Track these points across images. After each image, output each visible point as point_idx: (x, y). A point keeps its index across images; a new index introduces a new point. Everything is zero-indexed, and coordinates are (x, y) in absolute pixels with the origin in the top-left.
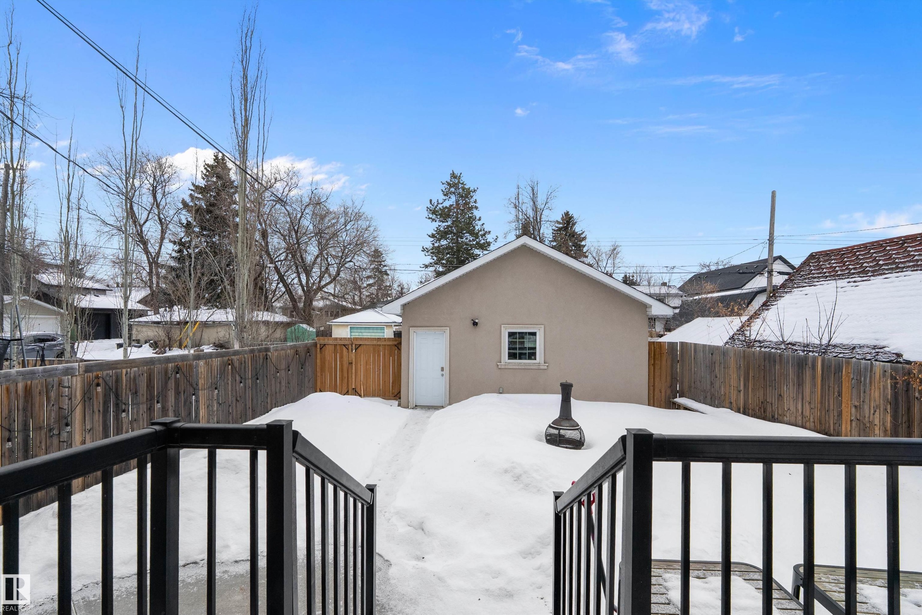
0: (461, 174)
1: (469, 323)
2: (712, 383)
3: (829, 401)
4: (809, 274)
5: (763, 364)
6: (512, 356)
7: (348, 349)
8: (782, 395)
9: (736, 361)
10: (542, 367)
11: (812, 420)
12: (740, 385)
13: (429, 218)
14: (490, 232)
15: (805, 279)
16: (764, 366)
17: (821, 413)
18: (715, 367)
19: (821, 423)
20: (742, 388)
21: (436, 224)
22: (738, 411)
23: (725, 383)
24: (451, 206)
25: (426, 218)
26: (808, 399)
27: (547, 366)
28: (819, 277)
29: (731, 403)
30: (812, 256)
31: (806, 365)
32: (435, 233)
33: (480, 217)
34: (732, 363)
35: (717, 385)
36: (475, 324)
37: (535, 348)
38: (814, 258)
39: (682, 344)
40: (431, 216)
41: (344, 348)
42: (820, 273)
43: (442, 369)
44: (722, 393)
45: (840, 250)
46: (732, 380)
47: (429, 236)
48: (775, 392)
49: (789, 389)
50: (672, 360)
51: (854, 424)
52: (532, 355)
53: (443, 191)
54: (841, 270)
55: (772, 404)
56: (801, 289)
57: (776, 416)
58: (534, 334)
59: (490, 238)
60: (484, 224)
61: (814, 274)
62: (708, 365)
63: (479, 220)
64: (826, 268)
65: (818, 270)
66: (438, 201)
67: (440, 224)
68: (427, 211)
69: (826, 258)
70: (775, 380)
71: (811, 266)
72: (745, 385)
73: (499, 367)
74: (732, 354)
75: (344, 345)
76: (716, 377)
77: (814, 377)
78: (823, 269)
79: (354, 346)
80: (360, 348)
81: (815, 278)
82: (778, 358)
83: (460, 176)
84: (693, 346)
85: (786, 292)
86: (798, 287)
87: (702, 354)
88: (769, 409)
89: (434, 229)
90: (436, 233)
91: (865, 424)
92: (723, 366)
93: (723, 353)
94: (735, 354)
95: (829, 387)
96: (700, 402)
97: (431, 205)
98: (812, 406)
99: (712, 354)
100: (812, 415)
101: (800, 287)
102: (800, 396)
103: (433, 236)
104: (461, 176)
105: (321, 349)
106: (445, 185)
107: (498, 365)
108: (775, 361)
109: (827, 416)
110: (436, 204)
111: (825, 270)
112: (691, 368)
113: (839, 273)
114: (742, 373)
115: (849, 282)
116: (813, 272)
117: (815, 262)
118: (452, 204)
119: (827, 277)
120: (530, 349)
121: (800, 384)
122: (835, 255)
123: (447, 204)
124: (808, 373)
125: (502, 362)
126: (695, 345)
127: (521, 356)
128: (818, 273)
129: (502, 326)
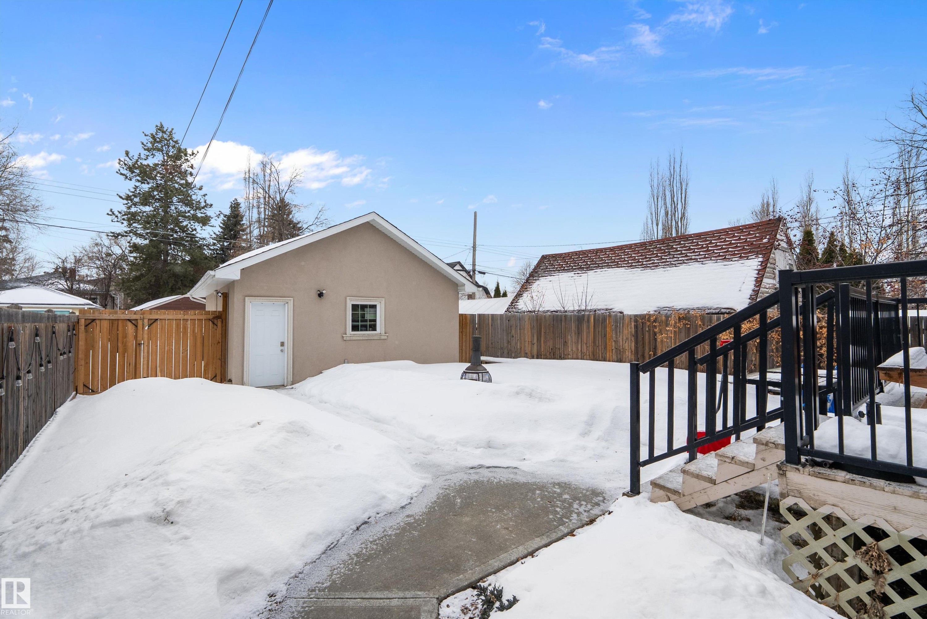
0: (173, 129)
1: (314, 295)
2: (508, 342)
3: (598, 340)
4: (547, 268)
5: (552, 323)
6: (355, 328)
7: (136, 326)
8: (567, 341)
9: (531, 323)
10: (383, 337)
11: (588, 354)
12: (534, 340)
13: (122, 174)
14: (211, 205)
15: (545, 271)
16: (553, 324)
17: (594, 349)
18: (511, 330)
19: (593, 355)
20: (535, 341)
21: (133, 183)
22: (533, 357)
23: (521, 339)
24: (156, 165)
25: (117, 172)
26: (585, 341)
27: (387, 336)
28: (554, 270)
29: (526, 353)
30: (544, 257)
31: (583, 320)
32: (131, 194)
33: (202, 186)
34: (527, 325)
35: (513, 343)
36: (321, 295)
37: (375, 321)
38: (546, 259)
39: (480, 315)
40: (125, 172)
41: (129, 324)
42: (554, 268)
43: (282, 344)
44: (518, 347)
45: (561, 254)
46: (527, 337)
47: (121, 197)
48: (561, 341)
49: (572, 337)
50: (473, 329)
51: (614, 351)
52: (373, 327)
53: (143, 144)
54: (567, 267)
55: (559, 349)
56: (545, 278)
57: (563, 356)
58: (374, 307)
59: (210, 212)
60: (206, 195)
61: (550, 268)
62: (505, 329)
63: (200, 189)
64: (557, 265)
65: (551, 266)
66: (140, 156)
67: (138, 184)
68: (119, 164)
69: (554, 259)
70: (562, 333)
71: (546, 264)
72: (538, 339)
73: (345, 339)
74: (527, 319)
75: (129, 320)
76: (513, 337)
77: (588, 327)
78: (555, 266)
79: (146, 321)
80: (154, 325)
81: (552, 271)
82: (563, 318)
83: (171, 132)
84: (490, 316)
85: (536, 280)
86: (542, 277)
87: (499, 321)
88: (557, 352)
89: (129, 190)
90: (133, 195)
91: (620, 350)
92: (518, 328)
93: (518, 319)
94: (529, 319)
95: (598, 332)
96: (498, 357)
97: (127, 158)
98: (588, 345)
99: (509, 321)
100: (588, 351)
101: (543, 276)
102: (580, 341)
103: (128, 198)
104: (173, 132)
105: (86, 326)
106: (148, 138)
107: (343, 337)
108: (561, 320)
109: (597, 350)
110: (136, 158)
111: (556, 266)
112: (489, 333)
113: (566, 268)
114: (535, 331)
115: (575, 274)
116: (548, 267)
117: (548, 261)
118: (157, 162)
119: (559, 271)
120: (370, 321)
121: (579, 332)
122: (559, 257)
123: (151, 162)
124: (585, 326)
125: (348, 334)
126: (493, 315)
127: (365, 328)
128: (552, 268)
129: (348, 298)
